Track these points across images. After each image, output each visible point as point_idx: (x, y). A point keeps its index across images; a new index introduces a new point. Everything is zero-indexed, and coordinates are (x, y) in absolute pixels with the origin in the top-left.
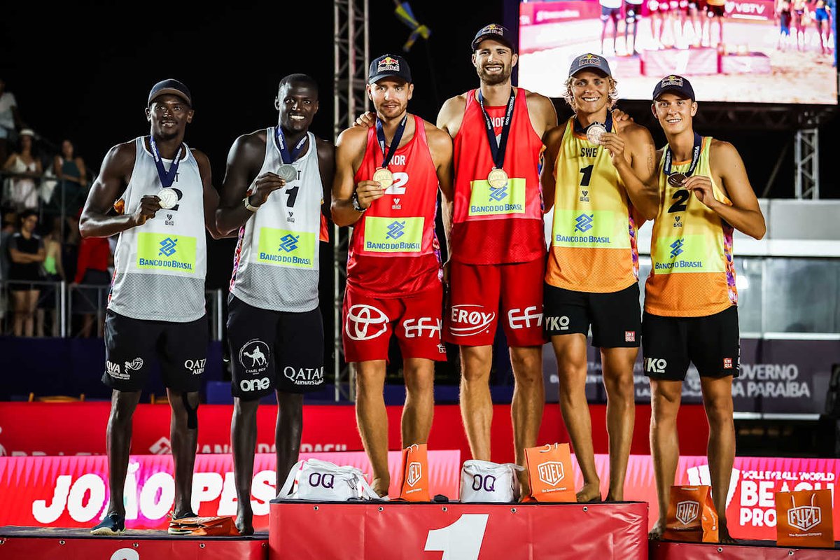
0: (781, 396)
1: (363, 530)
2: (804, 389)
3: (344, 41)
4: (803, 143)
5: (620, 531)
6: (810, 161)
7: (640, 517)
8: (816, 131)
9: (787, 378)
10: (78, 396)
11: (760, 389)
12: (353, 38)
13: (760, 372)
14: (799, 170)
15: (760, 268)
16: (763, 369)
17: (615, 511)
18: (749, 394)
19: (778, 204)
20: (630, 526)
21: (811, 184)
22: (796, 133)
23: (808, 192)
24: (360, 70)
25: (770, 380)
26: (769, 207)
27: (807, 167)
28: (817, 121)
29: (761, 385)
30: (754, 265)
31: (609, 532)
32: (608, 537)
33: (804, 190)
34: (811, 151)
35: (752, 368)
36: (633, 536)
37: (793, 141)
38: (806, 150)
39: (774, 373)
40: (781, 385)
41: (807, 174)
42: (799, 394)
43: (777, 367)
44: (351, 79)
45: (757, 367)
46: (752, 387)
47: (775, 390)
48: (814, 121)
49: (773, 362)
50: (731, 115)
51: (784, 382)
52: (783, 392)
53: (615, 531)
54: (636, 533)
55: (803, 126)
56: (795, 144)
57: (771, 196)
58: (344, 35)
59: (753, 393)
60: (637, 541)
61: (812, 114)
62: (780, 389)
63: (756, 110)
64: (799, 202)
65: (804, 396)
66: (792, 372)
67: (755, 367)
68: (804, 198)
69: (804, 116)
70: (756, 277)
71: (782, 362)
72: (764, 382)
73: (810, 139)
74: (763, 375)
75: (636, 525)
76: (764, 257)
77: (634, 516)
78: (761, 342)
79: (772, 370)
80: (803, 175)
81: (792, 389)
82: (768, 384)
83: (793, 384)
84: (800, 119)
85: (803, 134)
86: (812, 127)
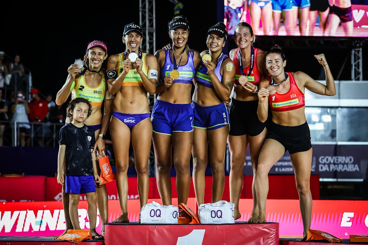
0: (345, 171)
1: (148, 237)
2: (356, 168)
3: (144, 10)
4: (355, 54)
5: (266, 236)
6: (358, 63)
7: (275, 230)
8: (361, 49)
9: (348, 163)
10: (21, 174)
11: (336, 168)
12: (148, 8)
13: (336, 160)
14: (353, 67)
15: (335, 112)
16: (337, 158)
17: (263, 227)
18: (331, 170)
19: (344, 83)
20: (271, 234)
21: (359, 73)
22: (352, 50)
23: (357, 77)
24: (151, 23)
25: (341, 163)
26: (339, 84)
27: (357, 65)
28: (361, 45)
29: (336, 166)
30: (333, 111)
31: (261, 237)
32: (260, 239)
33: (355, 76)
34: (359, 58)
35: (332, 158)
36: (272, 238)
37: (351, 54)
38: (357, 58)
39: (342, 160)
40: (345, 166)
41: (357, 69)
42: (354, 170)
43: (344, 158)
44: (147, 27)
45: (335, 158)
46: (332, 167)
47: (343, 168)
48: (360, 45)
49: (342, 155)
50: (322, 42)
51: (347, 164)
52: (347, 169)
53: (264, 237)
54: (273, 237)
55: (355, 47)
56: (352, 55)
57: (341, 79)
58: (144, 7)
59: (333, 169)
60: (274, 241)
61: (359, 42)
62: (345, 168)
63: (333, 40)
64: (354, 82)
65: (356, 170)
66: (351, 160)
67: (334, 158)
68: (356, 80)
69: (355, 42)
70: (334, 116)
71: (346, 155)
72: (338, 164)
73: (358, 53)
74: (337, 161)
75: (273, 234)
76: (337, 107)
77: (272, 229)
78: (336, 146)
79: (341, 159)
80: (355, 69)
81: (351, 168)
82: (340, 165)
83: (351, 165)
84: (353, 44)
85: (355, 51)
86: (359, 47)
